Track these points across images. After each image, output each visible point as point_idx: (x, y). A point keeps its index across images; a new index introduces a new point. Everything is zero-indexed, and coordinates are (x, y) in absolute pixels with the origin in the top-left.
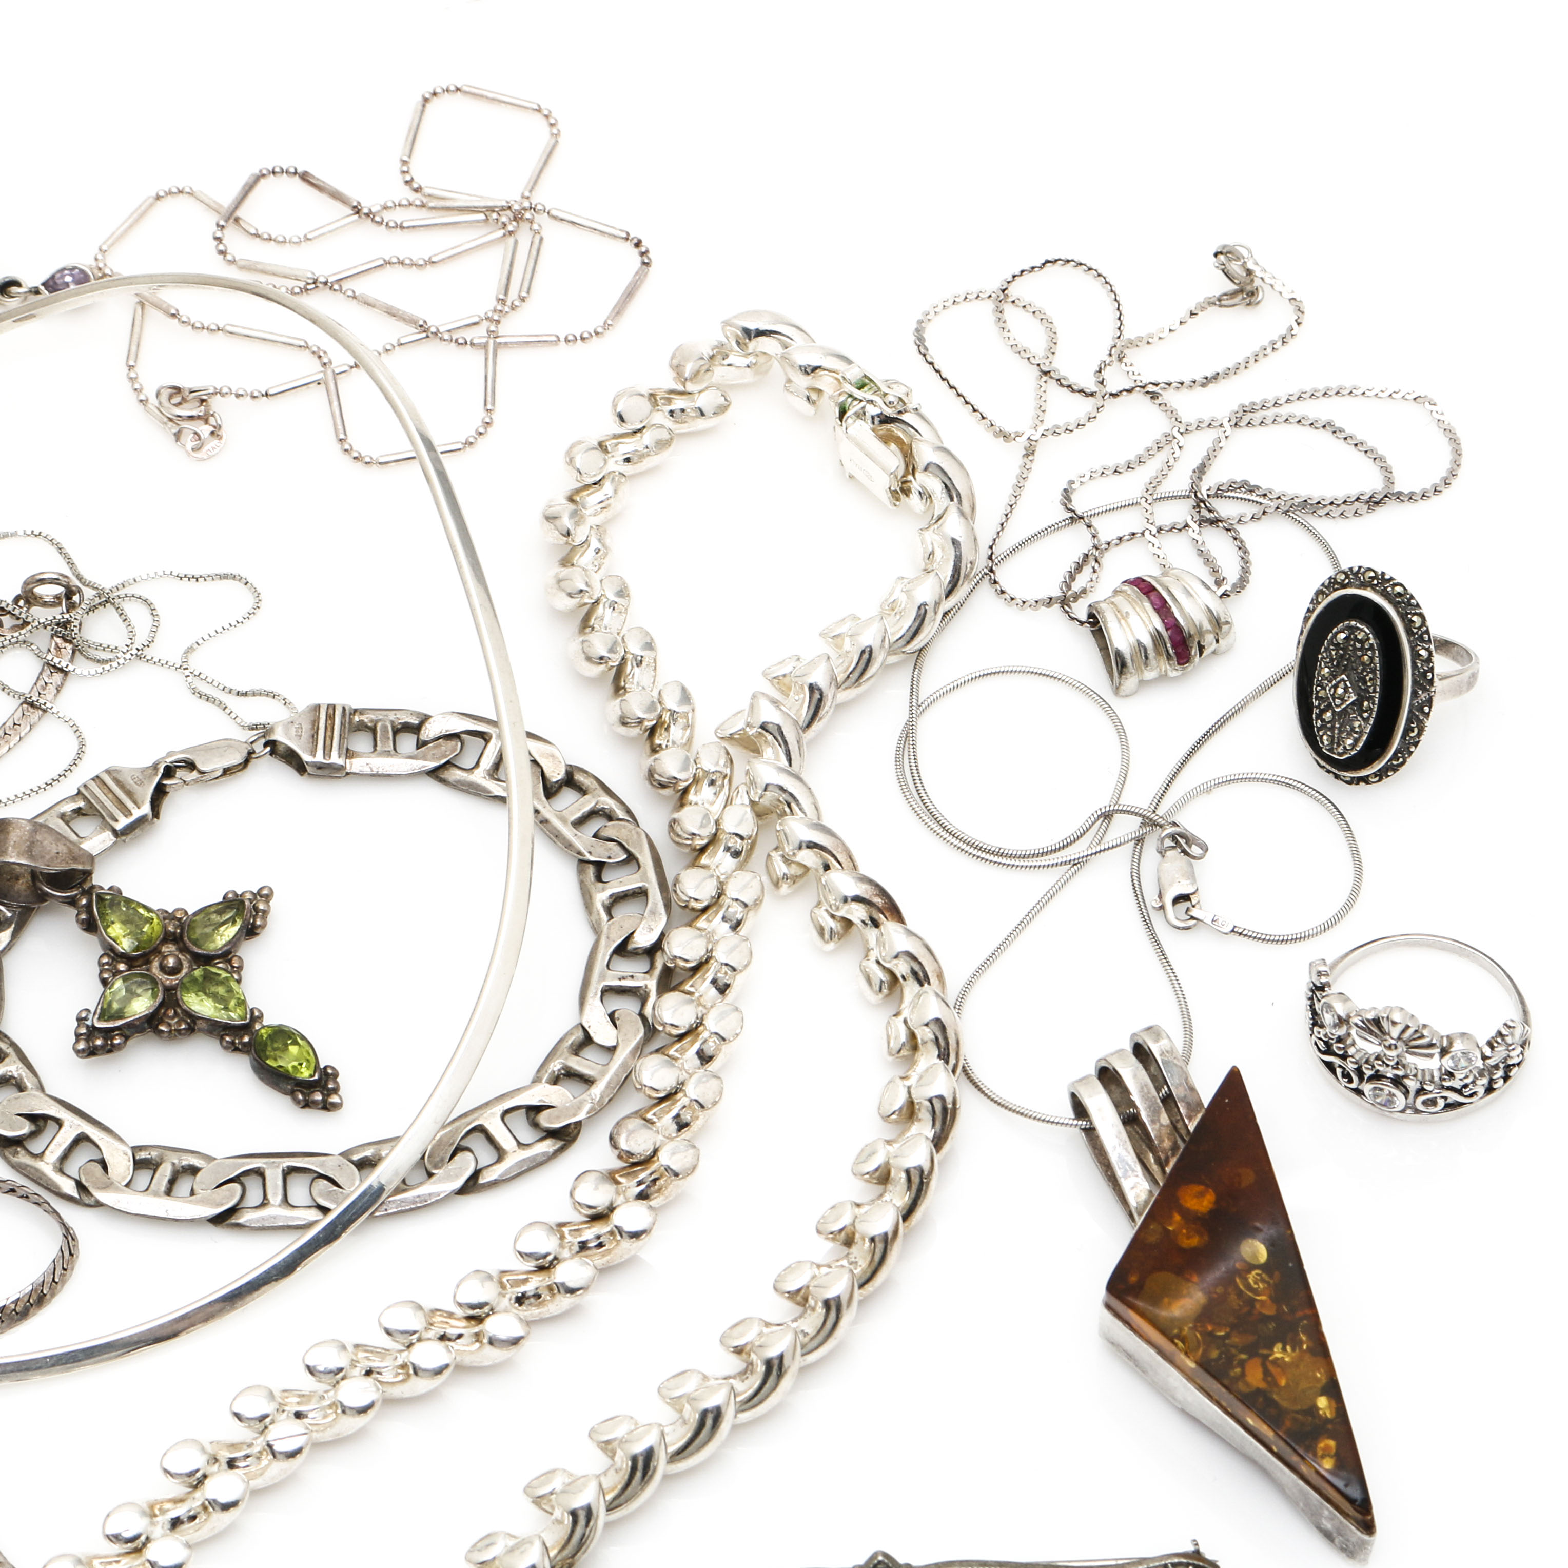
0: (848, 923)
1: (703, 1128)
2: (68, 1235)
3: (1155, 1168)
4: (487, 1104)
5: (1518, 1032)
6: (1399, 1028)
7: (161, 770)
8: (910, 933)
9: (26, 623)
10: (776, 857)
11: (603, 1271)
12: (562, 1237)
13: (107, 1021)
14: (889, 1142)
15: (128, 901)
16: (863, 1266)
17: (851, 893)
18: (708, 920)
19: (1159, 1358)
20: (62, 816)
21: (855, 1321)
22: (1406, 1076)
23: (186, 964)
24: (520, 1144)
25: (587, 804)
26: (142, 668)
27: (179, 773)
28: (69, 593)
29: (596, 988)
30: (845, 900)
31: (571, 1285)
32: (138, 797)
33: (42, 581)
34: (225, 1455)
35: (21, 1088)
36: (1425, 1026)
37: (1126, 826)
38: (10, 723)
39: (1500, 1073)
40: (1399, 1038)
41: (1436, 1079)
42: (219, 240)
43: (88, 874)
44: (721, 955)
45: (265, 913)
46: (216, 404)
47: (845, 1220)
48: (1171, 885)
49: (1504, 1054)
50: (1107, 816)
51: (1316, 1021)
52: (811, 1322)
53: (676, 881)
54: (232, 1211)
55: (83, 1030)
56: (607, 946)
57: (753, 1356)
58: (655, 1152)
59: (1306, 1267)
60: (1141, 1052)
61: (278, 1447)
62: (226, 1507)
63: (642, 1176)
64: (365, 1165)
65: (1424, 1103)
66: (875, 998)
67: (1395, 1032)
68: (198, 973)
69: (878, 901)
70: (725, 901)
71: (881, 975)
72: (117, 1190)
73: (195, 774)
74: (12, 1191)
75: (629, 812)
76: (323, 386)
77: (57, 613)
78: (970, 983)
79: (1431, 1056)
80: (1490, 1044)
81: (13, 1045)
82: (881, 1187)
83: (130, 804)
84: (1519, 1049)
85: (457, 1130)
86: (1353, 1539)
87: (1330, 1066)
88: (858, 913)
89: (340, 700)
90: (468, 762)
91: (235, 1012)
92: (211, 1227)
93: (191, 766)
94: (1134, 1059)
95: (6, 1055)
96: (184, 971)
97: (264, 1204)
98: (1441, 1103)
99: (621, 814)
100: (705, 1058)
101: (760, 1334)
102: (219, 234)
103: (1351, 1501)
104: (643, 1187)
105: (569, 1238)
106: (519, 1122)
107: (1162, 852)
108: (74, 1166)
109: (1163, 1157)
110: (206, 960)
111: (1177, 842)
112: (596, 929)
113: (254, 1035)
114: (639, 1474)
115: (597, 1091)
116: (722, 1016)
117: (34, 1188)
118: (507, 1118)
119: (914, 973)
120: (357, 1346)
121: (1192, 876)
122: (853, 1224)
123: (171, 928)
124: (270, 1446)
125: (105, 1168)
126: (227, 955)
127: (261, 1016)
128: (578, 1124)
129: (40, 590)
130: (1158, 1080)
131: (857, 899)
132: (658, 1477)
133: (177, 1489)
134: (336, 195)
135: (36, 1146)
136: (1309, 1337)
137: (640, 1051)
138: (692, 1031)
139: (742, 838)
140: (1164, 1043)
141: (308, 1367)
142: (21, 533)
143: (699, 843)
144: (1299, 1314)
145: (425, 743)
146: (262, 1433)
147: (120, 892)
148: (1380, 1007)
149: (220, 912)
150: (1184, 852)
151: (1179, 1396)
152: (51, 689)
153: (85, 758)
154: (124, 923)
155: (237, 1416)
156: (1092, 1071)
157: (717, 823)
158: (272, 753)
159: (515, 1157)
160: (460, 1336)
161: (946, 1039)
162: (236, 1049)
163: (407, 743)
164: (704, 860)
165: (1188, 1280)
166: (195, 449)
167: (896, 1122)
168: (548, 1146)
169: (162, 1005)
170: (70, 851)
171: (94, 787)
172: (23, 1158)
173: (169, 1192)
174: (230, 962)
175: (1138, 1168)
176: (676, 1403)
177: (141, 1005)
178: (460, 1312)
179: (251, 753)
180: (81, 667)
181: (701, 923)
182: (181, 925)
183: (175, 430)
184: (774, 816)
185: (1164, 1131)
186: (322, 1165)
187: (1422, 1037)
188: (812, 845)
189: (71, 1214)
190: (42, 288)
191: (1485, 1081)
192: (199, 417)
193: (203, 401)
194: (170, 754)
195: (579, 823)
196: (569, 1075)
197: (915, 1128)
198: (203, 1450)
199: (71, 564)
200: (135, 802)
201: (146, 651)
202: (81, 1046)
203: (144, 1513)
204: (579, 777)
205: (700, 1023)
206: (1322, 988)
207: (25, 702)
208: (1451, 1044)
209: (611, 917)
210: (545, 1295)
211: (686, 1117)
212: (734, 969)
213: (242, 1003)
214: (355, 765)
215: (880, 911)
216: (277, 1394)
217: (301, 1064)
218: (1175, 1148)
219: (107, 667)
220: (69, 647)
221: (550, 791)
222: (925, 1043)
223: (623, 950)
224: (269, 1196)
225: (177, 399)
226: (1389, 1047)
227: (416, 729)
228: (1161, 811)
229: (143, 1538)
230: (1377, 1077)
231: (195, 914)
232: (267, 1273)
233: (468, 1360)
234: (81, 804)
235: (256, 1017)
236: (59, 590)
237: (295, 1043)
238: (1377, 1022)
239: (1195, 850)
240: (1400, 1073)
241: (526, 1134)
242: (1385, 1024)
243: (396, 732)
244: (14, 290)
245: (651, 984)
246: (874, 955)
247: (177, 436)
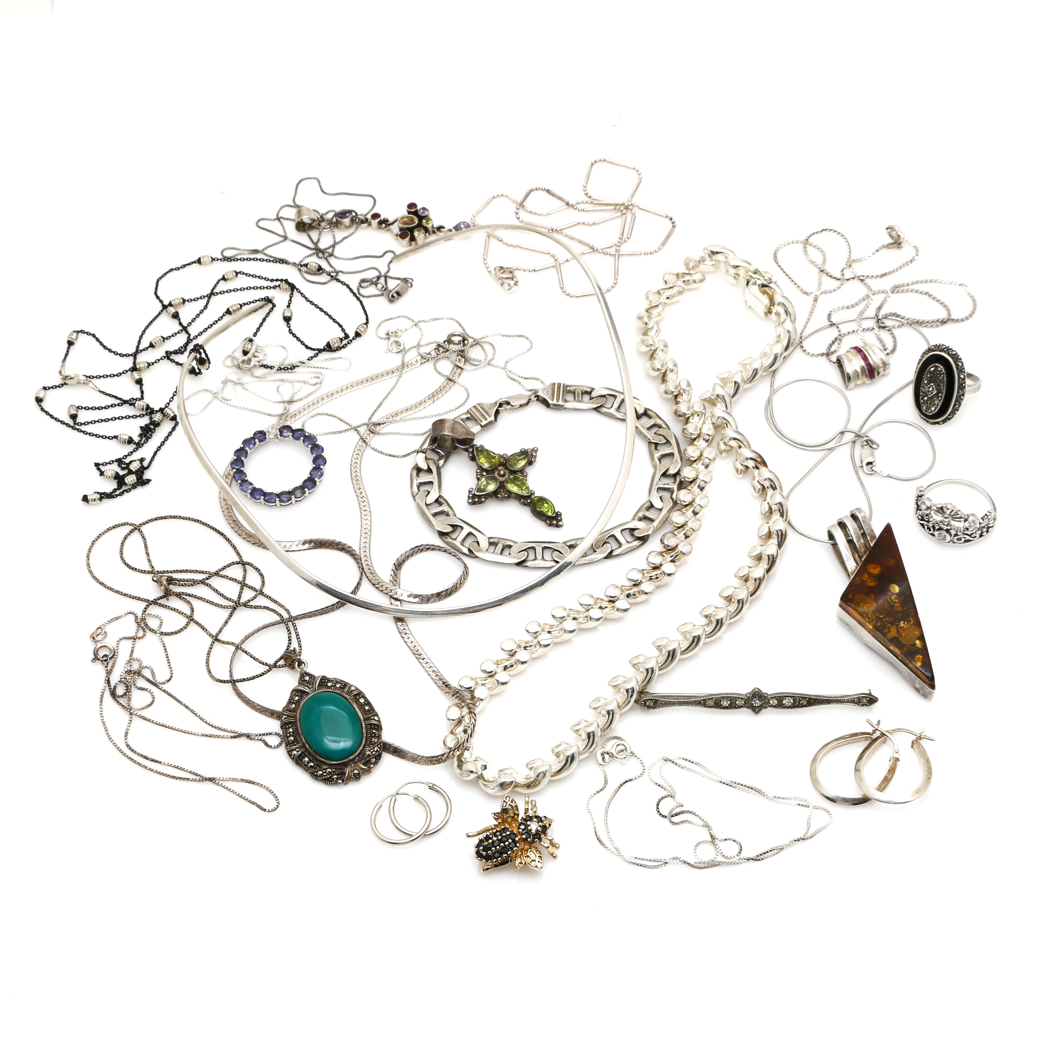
0: (747, 467)
1: (693, 539)
2: (466, 567)
3: (858, 559)
4: (615, 527)
5: (993, 514)
6: (950, 511)
7: (498, 404)
8: (770, 471)
9: (448, 350)
10: (721, 443)
11: (658, 587)
12: (644, 574)
13: (481, 492)
14: (761, 546)
15: (487, 450)
16: (751, 589)
17: (749, 457)
18: (697, 464)
19: (858, 625)
20: (462, 420)
21: (748, 609)
22: (951, 529)
23: (507, 473)
24: (627, 542)
25: (652, 422)
26: (489, 368)
27: (504, 406)
28: (464, 340)
29: (655, 487)
30: (747, 459)
31: (646, 591)
32: (489, 413)
33: (455, 335)
34: (523, 645)
35: (448, 515)
36: (959, 511)
37: (849, 437)
38: (442, 386)
39: (985, 530)
40: (949, 515)
41: (962, 531)
42: (517, 213)
43: (472, 440)
44: (701, 477)
45: (535, 456)
46: (517, 273)
47: (745, 572)
48: (866, 458)
49: (987, 522)
50: (842, 433)
51: (918, 508)
52: (733, 607)
53: (685, 450)
54: (524, 561)
55: (471, 495)
56: (659, 473)
57: (712, 618)
58: (677, 546)
59: (913, 594)
60: (854, 517)
61: (542, 643)
62: (523, 663)
63: (672, 554)
64: (572, 547)
65: (957, 539)
66: (756, 495)
67: (948, 512)
68: (511, 477)
69: (759, 459)
70: (703, 458)
71: (759, 487)
72: (483, 552)
73: (510, 406)
74: (445, 551)
75: (667, 425)
76: (555, 268)
77: (459, 347)
78: (791, 491)
79: (961, 521)
80: (982, 518)
81: (445, 500)
82: (758, 562)
83: (487, 416)
84: (993, 521)
85: (605, 536)
86: (927, 691)
87: (922, 525)
88: (751, 464)
89: (562, 382)
90: (609, 406)
91: (525, 490)
92: (516, 567)
93: (508, 403)
94: (851, 519)
95: (443, 504)
96: (507, 476)
97: (535, 559)
98: (963, 540)
99: (664, 426)
100: (695, 513)
101: (714, 611)
102: (517, 211)
103: (928, 677)
104: (672, 558)
105: (646, 575)
106: (627, 533)
107: (862, 446)
108: (467, 543)
109: (861, 554)
110: (514, 472)
111: (868, 443)
112: (655, 467)
113: (532, 500)
114: (670, 657)
115: (655, 524)
116: (701, 499)
117: (453, 550)
118: (623, 532)
119: (771, 486)
120: (570, 609)
121: (873, 455)
122: (748, 574)
123: (502, 461)
124: (539, 642)
125: (479, 544)
126: (522, 471)
127: (534, 493)
128: (648, 535)
129: (453, 339)
130: (861, 527)
131: (751, 459)
132: (677, 659)
133: (505, 656)
134: (560, 198)
135: (454, 536)
136: (914, 619)
137: (670, 511)
138: (691, 504)
139: (709, 436)
140: (863, 514)
141: (553, 615)
142: (445, 318)
143: (694, 437)
144: (910, 611)
145: (593, 398)
146: (535, 638)
147: (483, 447)
148: (943, 503)
149: (519, 456)
150: (871, 447)
151: (865, 639)
152: (457, 374)
153: (469, 399)
154: (485, 458)
155: (527, 631)
156: (836, 523)
157: (700, 429)
158: (537, 400)
159: (625, 546)
160: (606, 607)
161: (783, 510)
162: (525, 505)
163: (586, 398)
164: (695, 443)
165: (870, 597)
166: (509, 289)
167: (764, 539)
168: (637, 543)
169: (499, 487)
170: (467, 431)
171: (473, 409)
172: (449, 540)
173: (501, 553)
174: (523, 473)
175: (852, 558)
176: (684, 634)
177: (492, 487)
178: (606, 599)
179: (530, 399)
180: (467, 367)
181: (694, 465)
182: (506, 460)
183: (501, 282)
184: (720, 428)
185: (862, 545)
186: (556, 546)
187: (958, 514)
188: (735, 439)
189: (467, 561)
190: (453, 229)
191: (979, 532)
192: (510, 278)
193: (511, 272)
194: (500, 399)
195: (649, 429)
196: (645, 518)
197: (771, 541)
198: (515, 643)
199: (463, 329)
200: (488, 415)
201: (491, 362)
202: (470, 501)
203: (494, 663)
204: (649, 412)
205: (693, 501)
206: (921, 496)
207: (448, 379)
208: (968, 517)
209: (660, 463)
210: (637, 595)
211: (688, 534)
212: (706, 482)
213: (528, 488)
214: (568, 405)
215: (759, 463)
216: (542, 625)
217: (548, 511)
218: (865, 552)
219: (477, 367)
220: (463, 359)
221: (639, 417)
222: (775, 511)
223: (664, 475)
224: (537, 556)
225: (502, 271)
226: (945, 518)
227: (589, 393)
228: (863, 431)
229: (494, 672)
230: (940, 529)
231: (511, 456)
232: (537, 583)
233: (609, 616)
234: (469, 416)
235: (533, 494)
236: (460, 338)
237: (547, 503)
238: (942, 508)
239: (875, 446)
240: (949, 528)
241: (629, 539)
242: (945, 509)
243: (582, 394)
244: (442, 230)
245: (675, 487)
246: (756, 480)
247: (502, 285)
